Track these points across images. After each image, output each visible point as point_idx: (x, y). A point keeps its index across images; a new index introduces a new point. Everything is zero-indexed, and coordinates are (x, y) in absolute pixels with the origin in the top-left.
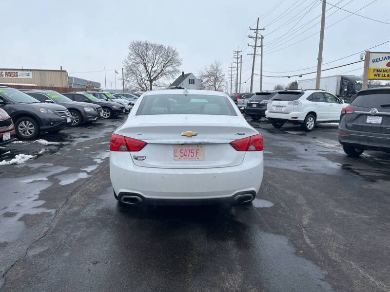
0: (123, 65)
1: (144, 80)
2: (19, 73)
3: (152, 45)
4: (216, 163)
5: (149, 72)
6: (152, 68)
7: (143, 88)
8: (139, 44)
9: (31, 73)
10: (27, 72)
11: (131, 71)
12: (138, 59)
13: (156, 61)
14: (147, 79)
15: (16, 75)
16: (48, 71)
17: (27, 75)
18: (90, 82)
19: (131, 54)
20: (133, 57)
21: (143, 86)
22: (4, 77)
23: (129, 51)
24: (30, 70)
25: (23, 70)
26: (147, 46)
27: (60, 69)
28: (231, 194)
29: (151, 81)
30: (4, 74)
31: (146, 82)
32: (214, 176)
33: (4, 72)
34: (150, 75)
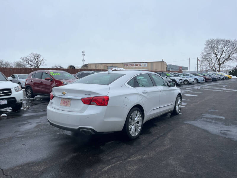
0: (200, 55)
1: (214, 64)
2: (142, 64)
3: (222, 41)
4: (74, 109)
5: (219, 58)
6: (221, 55)
7: (213, 69)
8: (212, 41)
9: (147, 64)
10: (145, 63)
11: (205, 58)
12: (211, 51)
13: (225, 51)
14: (217, 63)
15: (140, 65)
16: (156, 62)
17: (145, 65)
18: (181, 67)
19: (206, 48)
20: (207, 50)
21: (214, 68)
22: (135, 66)
23: (205, 46)
24: (147, 62)
25: (143, 62)
26: (218, 42)
27: (162, 61)
28: (77, 127)
29: (220, 65)
30: (135, 65)
31: (215, 65)
32: (68, 116)
33: (135, 64)
34: (219, 60)
